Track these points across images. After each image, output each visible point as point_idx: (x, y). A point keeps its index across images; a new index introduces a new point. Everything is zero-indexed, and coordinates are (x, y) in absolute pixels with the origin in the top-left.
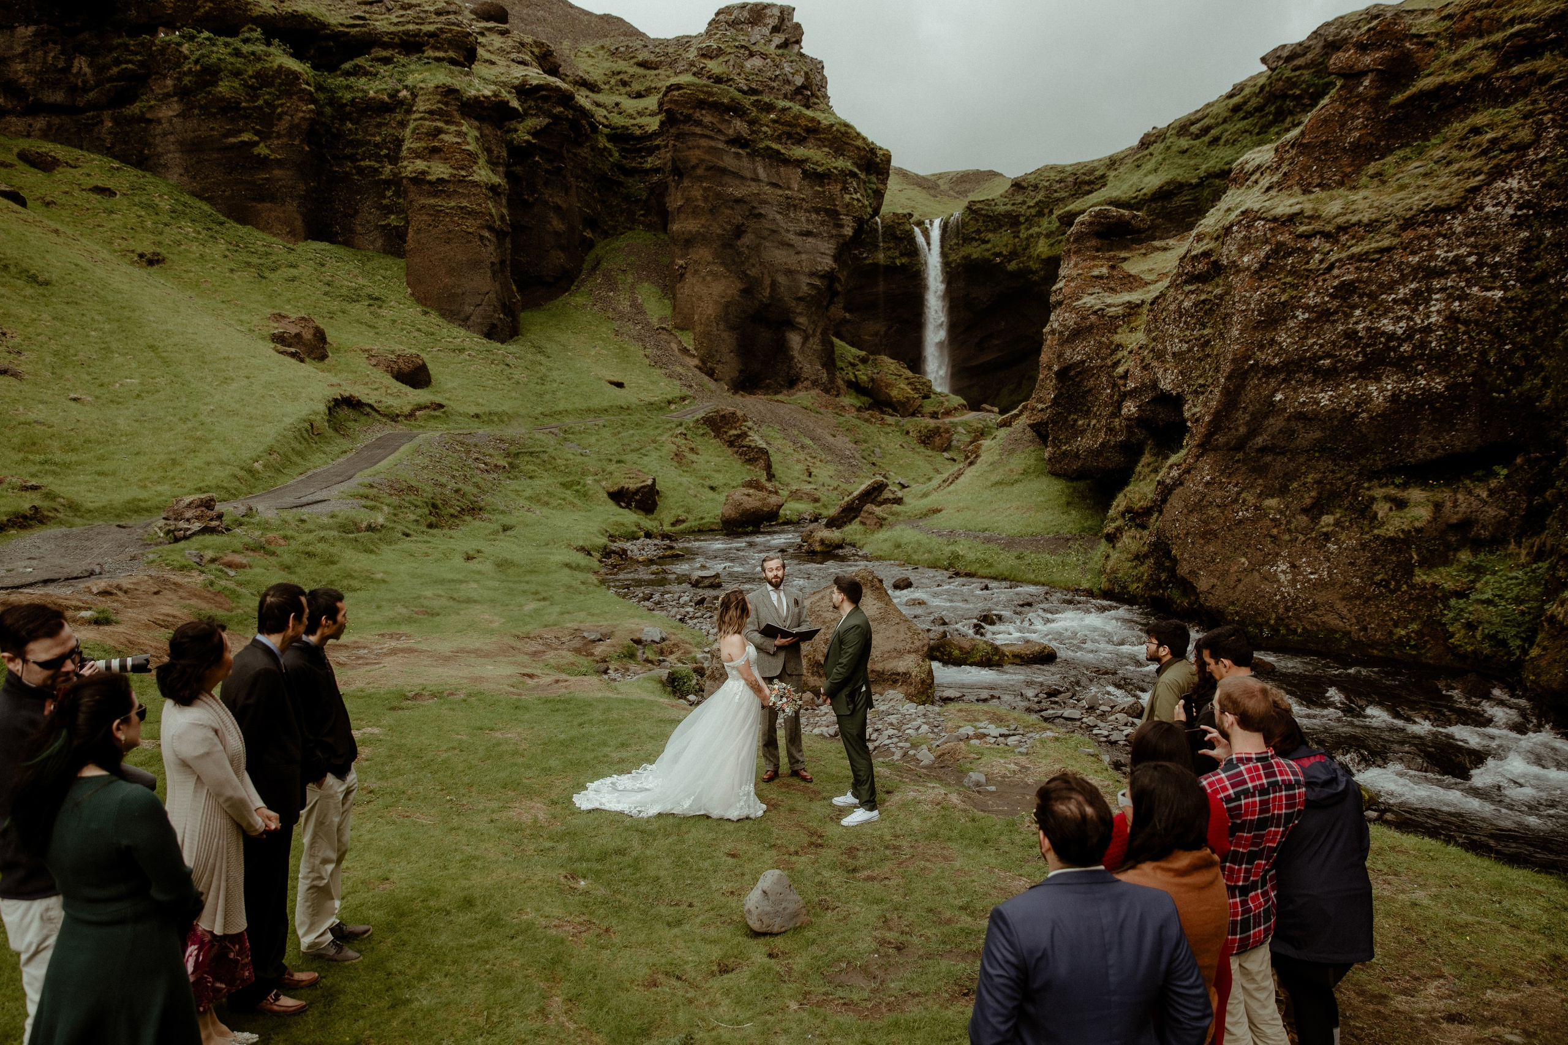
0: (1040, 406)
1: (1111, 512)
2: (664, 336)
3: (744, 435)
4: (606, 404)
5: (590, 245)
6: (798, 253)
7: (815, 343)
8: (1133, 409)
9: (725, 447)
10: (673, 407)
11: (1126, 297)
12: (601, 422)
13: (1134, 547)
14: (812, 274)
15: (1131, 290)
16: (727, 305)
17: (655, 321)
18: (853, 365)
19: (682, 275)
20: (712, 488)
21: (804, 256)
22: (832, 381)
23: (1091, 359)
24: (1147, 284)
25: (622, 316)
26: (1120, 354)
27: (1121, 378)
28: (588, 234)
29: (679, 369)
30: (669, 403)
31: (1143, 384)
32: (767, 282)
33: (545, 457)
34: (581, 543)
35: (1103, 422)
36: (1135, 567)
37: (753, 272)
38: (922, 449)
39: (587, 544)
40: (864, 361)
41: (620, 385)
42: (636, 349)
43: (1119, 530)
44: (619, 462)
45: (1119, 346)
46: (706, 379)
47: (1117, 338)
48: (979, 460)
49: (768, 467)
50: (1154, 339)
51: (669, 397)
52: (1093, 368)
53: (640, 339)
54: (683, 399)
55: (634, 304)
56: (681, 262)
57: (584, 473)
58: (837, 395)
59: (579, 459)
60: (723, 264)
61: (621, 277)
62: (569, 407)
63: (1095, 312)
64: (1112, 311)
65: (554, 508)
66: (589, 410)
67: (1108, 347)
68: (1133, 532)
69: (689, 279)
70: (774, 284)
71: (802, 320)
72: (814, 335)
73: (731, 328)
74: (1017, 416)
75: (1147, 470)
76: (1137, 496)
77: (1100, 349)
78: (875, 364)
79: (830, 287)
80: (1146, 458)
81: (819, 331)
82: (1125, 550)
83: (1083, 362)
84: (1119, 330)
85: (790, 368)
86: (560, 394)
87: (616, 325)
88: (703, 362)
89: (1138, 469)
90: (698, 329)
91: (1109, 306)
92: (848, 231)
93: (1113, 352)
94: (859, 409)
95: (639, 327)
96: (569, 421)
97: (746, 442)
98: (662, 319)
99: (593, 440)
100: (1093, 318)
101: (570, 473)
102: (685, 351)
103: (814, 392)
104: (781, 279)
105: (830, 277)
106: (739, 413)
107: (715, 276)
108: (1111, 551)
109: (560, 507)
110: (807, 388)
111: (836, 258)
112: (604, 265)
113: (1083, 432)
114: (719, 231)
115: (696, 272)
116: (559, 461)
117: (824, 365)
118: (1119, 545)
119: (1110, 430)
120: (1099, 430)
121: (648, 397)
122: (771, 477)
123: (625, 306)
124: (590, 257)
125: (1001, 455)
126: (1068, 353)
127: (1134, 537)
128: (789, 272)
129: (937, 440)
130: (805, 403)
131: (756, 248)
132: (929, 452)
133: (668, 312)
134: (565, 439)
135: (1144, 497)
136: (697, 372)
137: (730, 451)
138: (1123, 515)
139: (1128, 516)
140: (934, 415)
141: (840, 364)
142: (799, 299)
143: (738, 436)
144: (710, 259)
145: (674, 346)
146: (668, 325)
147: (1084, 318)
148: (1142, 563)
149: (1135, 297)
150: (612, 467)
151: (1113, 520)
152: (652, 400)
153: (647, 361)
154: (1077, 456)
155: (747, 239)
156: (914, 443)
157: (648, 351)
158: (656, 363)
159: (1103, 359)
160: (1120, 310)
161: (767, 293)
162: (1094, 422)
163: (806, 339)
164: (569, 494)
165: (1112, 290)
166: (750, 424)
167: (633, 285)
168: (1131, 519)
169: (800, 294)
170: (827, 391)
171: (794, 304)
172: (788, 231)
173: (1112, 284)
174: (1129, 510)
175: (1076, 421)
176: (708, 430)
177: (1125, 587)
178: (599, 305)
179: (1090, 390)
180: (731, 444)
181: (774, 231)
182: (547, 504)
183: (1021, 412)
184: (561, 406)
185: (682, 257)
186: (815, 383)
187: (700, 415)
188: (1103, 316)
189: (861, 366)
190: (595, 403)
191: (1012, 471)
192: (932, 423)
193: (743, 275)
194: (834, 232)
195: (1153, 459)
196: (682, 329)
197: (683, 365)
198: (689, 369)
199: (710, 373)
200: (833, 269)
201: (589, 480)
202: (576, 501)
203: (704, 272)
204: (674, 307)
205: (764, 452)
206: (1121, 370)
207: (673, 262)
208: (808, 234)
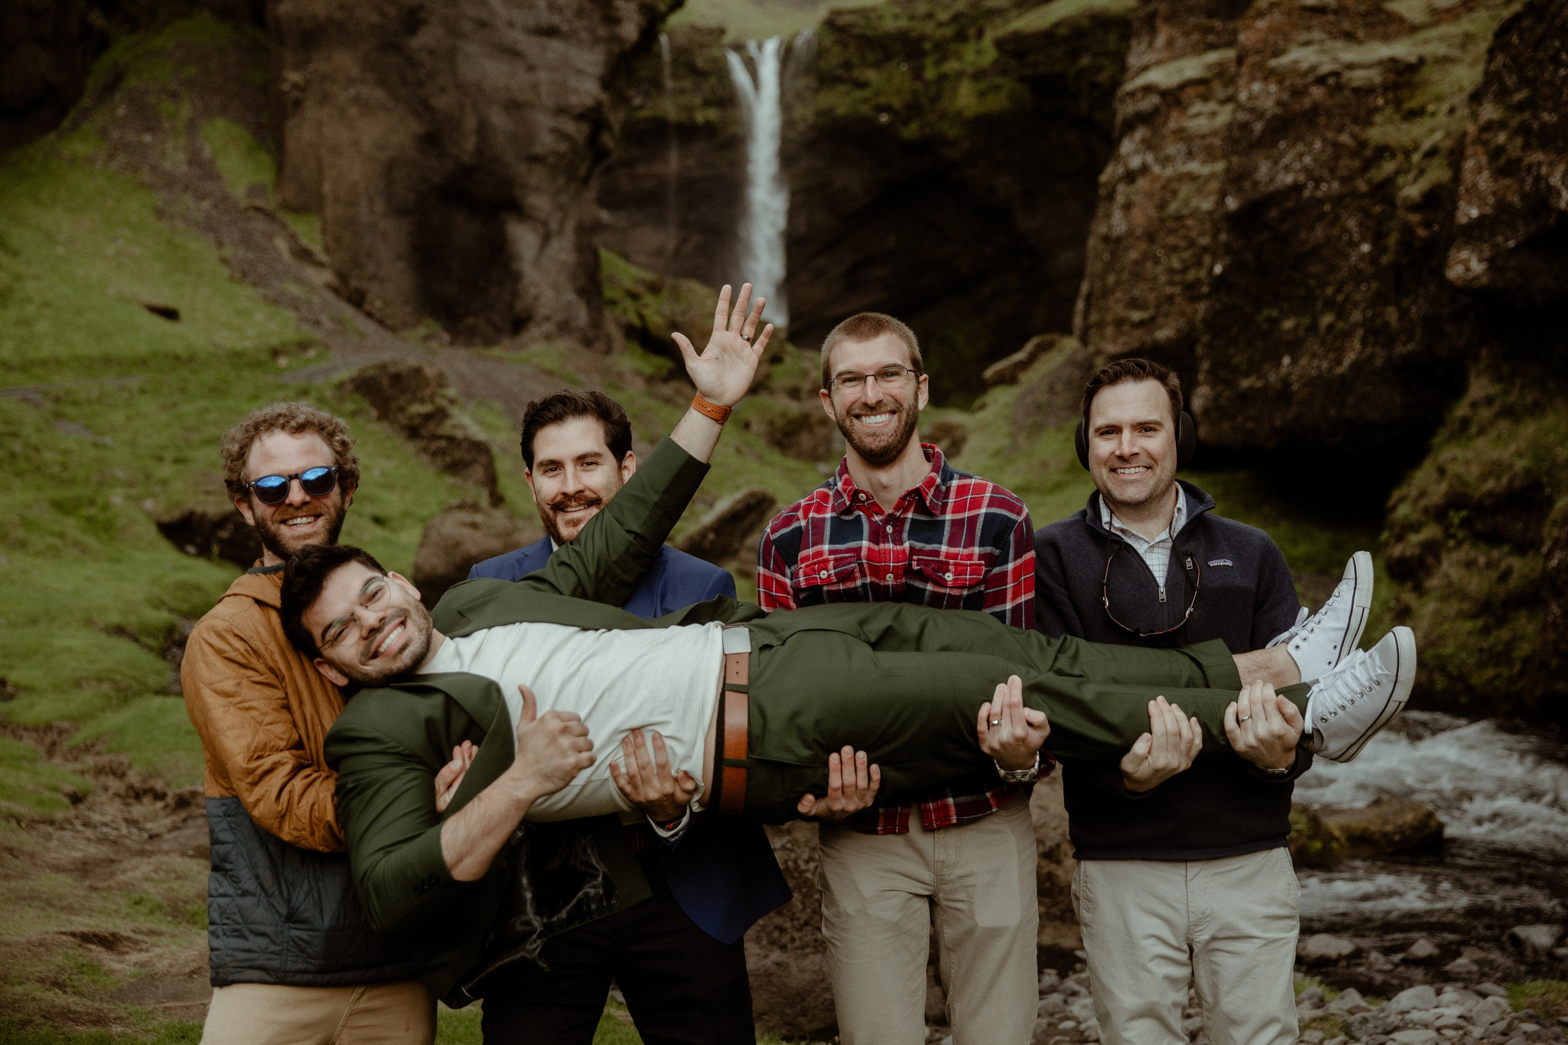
0: (1136, 316)
1: (1403, 511)
2: (260, 224)
3: (440, 415)
4: (142, 349)
5: (103, 43)
6: (531, 68)
7: (563, 250)
8: (1477, 267)
9: (400, 440)
10: (283, 362)
11: (1383, 51)
12: (134, 383)
13: (1476, 584)
14: (561, 111)
15: (1387, 38)
16: (390, 168)
17: (239, 192)
18: (634, 296)
19: (297, 103)
20: (378, 521)
21: (543, 76)
22: (596, 323)
23: (1318, 182)
24: (1414, 29)
25: (170, 181)
26: (1388, 167)
27: (1413, 207)
28: (97, 19)
29: (293, 289)
30: (275, 353)
31: (1502, 206)
32: (470, 122)
33: (17, 446)
34: (115, 618)
35: (1356, 316)
36: (1485, 631)
37: (443, 102)
38: (775, 456)
39: (132, 621)
40: (655, 289)
41: (170, 314)
42: (200, 246)
43: (1432, 549)
44: (178, 461)
45: (1383, 151)
46: (348, 311)
47: (1376, 134)
48: (967, 449)
49: (491, 480)
50: (1520, 107)
51: (275, 341)
52: (1321, 202)
53: (208, 226)
54: (304, 346)
55: (195, 159)
56: (294, 77)
57: (103, 484)
58: (608, 351)
59: (91, 452)
60: (383, 82)
61: (167, 106)
62: (63, 352)
63: (1321, 80)
64: (1358, 77)
65: (38, 554)
66: (108, 361)
67: (1355, 154)
68: (1466, 552)
69: (311, 111)
70: (483, 128)
71: (539, 202)
72: (560, 232)
73: (398, 211)
74: (1024, 365)
75: (1485, 413)
76: (1475, 470)
77: (1336, 157)
78: (676, 296)
79: (593, 139)
80: (1479, 387)
81: (570, 226)
82: (1452, 592)
83: (1297, 188)
84: (1378, 118)
85: (515, 294)
86: (42, 327)
87: (158, 198)
88: (342, 276)
89: (1462, 410)
90: (331, 210)
91: (1351, 66)
92: (630, 30)
93: (1368, 165)
94: (650, 380)
95: (206, 204)
96: (63, 381)
97: (446, 428)
98: (255, 190)
99: (118, 417)
100: (1317, 92)
101: (72, 482)
102: (304, 255)
103: (564, 344)
104: (498, 118)
105: (594, 118)
106: (430, 372)
107: (364, 106)
108: (1409, 598)
109: (54, 552)
110: (548, 337)
111: (607, 82)
112: (131, 82)
113: (1294, 346)
114: (374, 18)
115: (325, 99)
116: (48, 456)
117: (582, 292)
118: (1434, 582)
119: (1376, 332)
120: (1346, 335)
121: (227, 340)
122: (497, 500)
123: (175, 160)
124: (102, 67)
125: (1013, 436)
126: (1264, 169)
127: (1469, 565)
128: (513, 106)
129: (805, 440)
130: (548, 364)
131: (451, 55)
132: (791, 463)
133: (266, 176)
134: (58, 416)
135: (1495, 469)
136: (330, 297)
137: (410, 447)
138: (1439, 514)
139: (1456, 518)
140: (794, 393)
141: (609, 293)
142: (534, 159)
143: (428, 417)
144: (355, 71)
145: (282, 245)
146: (270, 202)
147: (1298, 93)
148: (1501, 622)
149: (1403, 49)
150: (166, 470)
151: (1415, 527)
152: (240, 345)
153: (225, 271)
154: (1283, 394)
155: (426, 38)
156: (761, 444)
157: (228, 252)
158: (244, 275)
159: (1345, 180)
160: (1375, 76)
161: (470, 143)
162: (1327, 319)
163: (546, 239)
164: (71, 525)
165: (1349, 37)
166: (451, 392)
167: (192, 126)
168: (1465, 523)
169: (538, 149)
170: (588, 343)
171: (523, 167)
172: (511, 25)
173: (1346, 25)
174: (1456, 500)
175: (1274, 322)
176: (365, 404)
177: (1462, 678)
178: (121, 159)
179: (1317, 250)
180: (413, 432)
181: (483, 25)
182: (22, 545)
183: (1033, 358)
184: (46, 349)
185: (296, 67)
186: (565, 327)
187: (343, 374)
188: (1339, 87)
189: (649, 299)
190: (121, 346)
191: (1045, 465)
192: (794, 408)
193: (423, 108)
194: (602, 31)
195: (1495, 389)
196: (299, 209)
197: (299, 281)
198: (312, 288)
199: (357, 300)
200: (599, 105)
201: (117, 497)
202: (90, 540)
203: (343, 96)
204: (280, 167)
205: (480, 449)
206: (1412, 191)
207: (279, 79)
208: (551, 32)
